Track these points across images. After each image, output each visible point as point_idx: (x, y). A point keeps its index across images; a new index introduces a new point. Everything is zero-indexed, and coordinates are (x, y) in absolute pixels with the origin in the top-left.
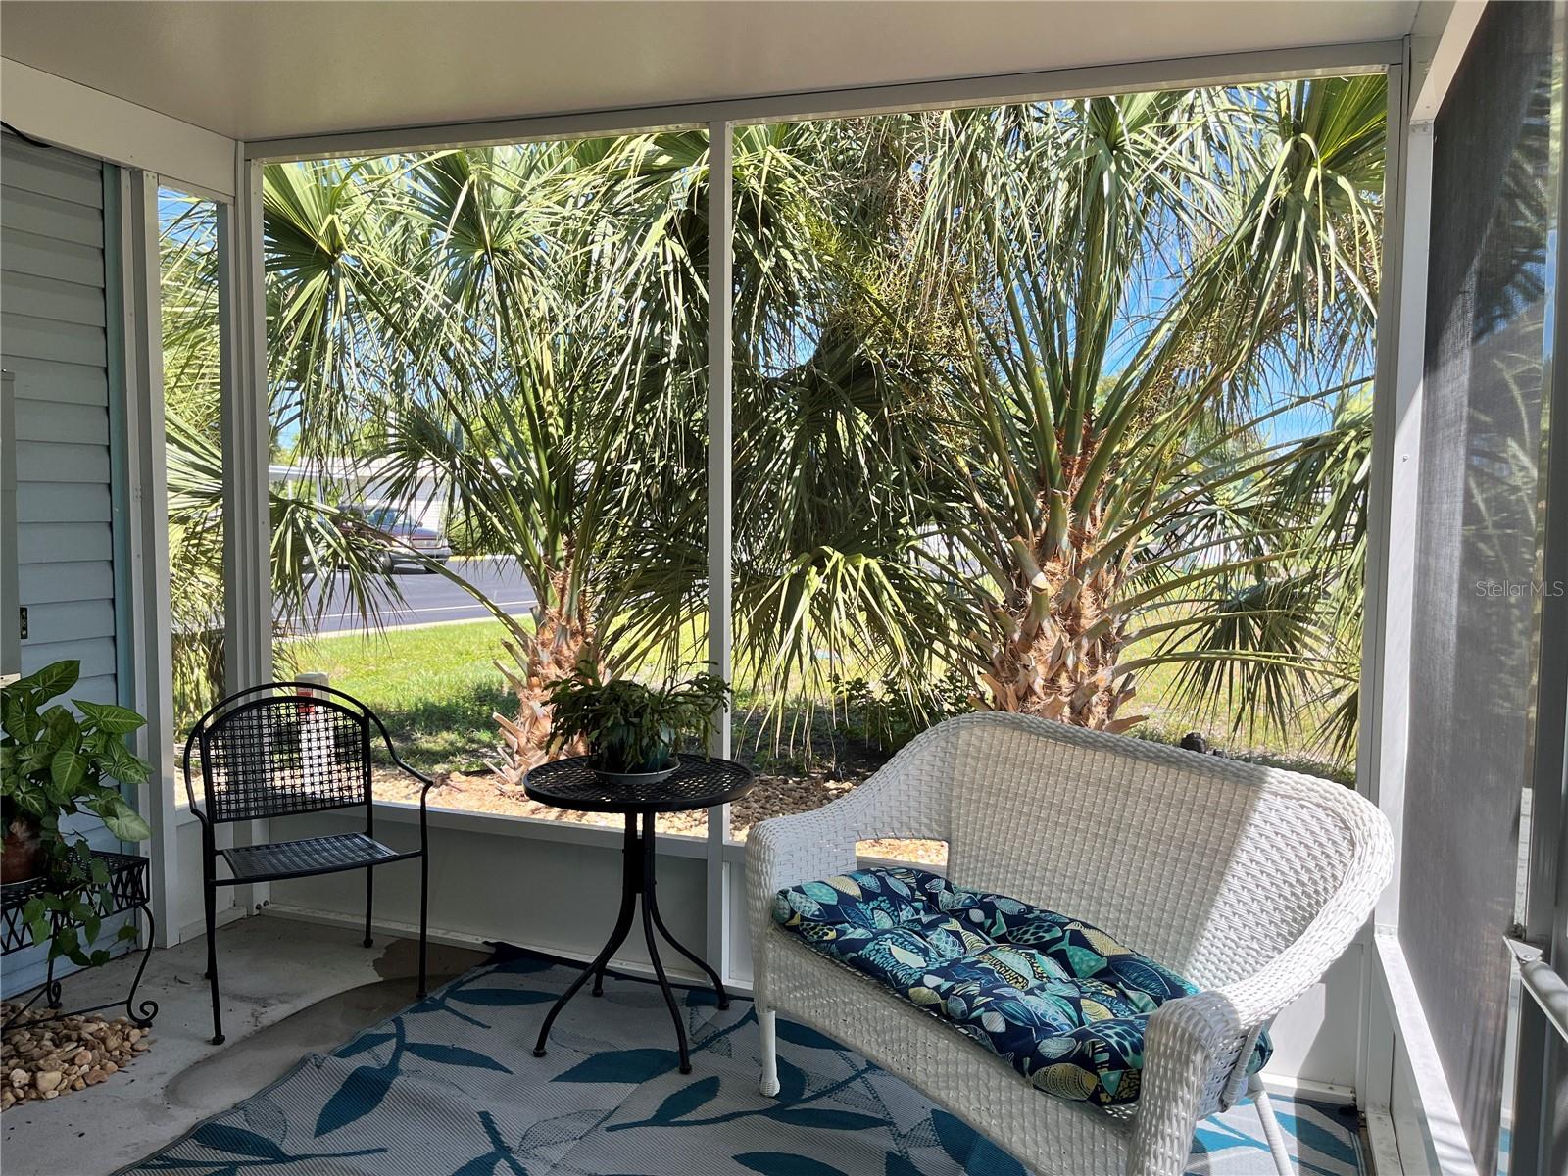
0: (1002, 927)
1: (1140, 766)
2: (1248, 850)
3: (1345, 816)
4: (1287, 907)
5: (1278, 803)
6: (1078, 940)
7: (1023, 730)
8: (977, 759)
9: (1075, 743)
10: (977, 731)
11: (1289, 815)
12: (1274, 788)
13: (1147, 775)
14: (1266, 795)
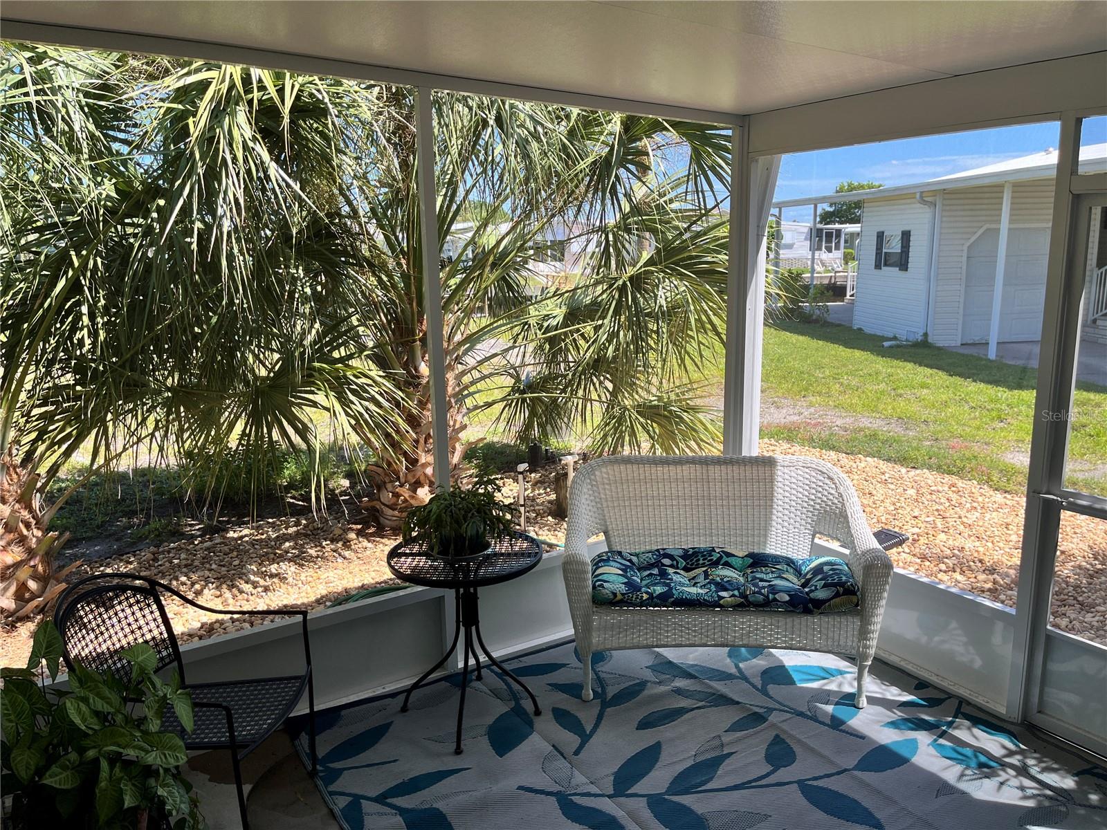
0: (683, 563)
1: (711, 468)
2: (779, 492)
3: (820, 469)
4: (808, 511)
5: (786, 470)
6: (729, 555)
7: (633, 463)
8: (610, 484)
9: (669, 464)
10: (604, 470)
11: (793, 474)
12: (782, 464)
13: (715, 471)
14: (779, 468)
